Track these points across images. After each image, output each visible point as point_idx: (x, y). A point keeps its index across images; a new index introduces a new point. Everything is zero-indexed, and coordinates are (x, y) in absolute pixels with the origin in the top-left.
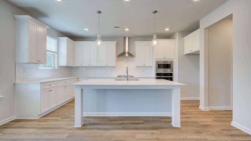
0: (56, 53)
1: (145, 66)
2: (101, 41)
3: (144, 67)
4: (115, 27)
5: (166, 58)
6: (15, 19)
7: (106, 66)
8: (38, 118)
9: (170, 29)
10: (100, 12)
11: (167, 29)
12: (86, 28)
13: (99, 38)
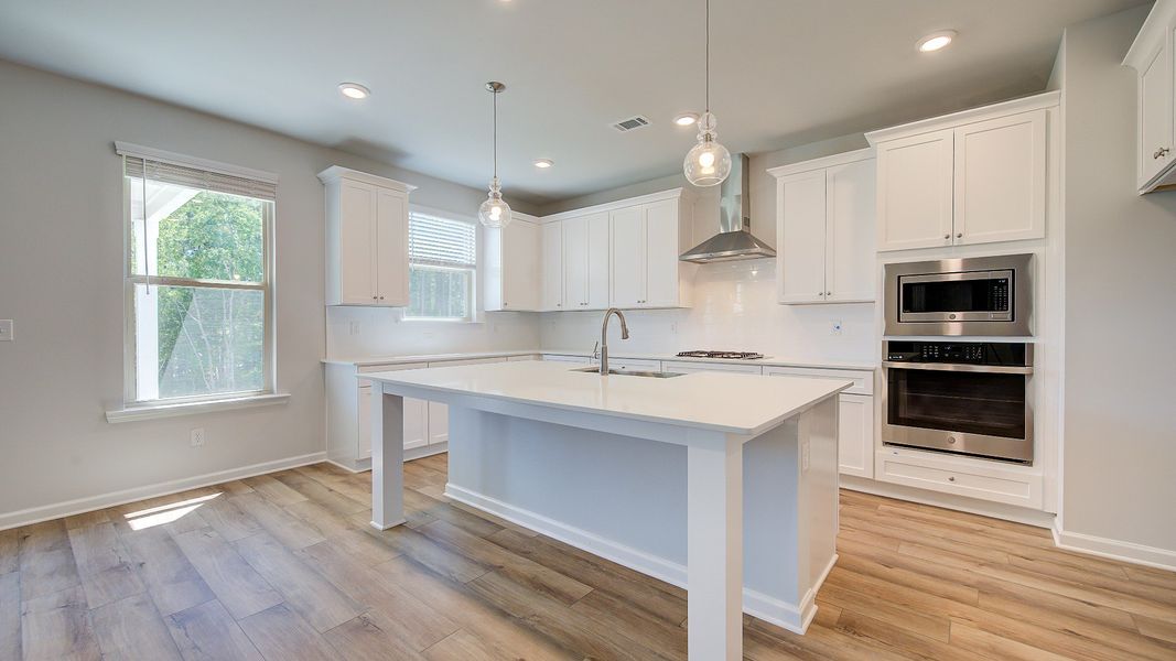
0: (474, 267)
1: (829, 299)
2: (503, 208)
3: (825, 303)
4: (628, 125)
5: (964, 240)
6: (322, 183)
7: (639, 306)
8: (356, 472)
9: (956, 34)
10: (497, 87)
11: (935, 44)
12: (543, 161)
13: (495, 196)
